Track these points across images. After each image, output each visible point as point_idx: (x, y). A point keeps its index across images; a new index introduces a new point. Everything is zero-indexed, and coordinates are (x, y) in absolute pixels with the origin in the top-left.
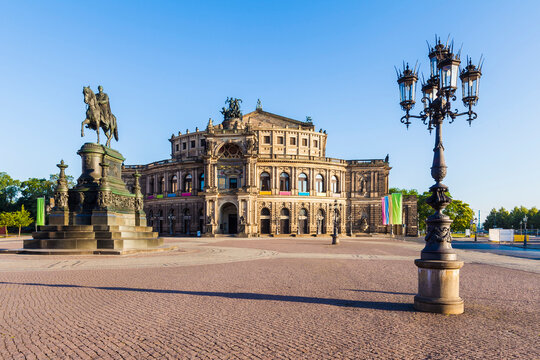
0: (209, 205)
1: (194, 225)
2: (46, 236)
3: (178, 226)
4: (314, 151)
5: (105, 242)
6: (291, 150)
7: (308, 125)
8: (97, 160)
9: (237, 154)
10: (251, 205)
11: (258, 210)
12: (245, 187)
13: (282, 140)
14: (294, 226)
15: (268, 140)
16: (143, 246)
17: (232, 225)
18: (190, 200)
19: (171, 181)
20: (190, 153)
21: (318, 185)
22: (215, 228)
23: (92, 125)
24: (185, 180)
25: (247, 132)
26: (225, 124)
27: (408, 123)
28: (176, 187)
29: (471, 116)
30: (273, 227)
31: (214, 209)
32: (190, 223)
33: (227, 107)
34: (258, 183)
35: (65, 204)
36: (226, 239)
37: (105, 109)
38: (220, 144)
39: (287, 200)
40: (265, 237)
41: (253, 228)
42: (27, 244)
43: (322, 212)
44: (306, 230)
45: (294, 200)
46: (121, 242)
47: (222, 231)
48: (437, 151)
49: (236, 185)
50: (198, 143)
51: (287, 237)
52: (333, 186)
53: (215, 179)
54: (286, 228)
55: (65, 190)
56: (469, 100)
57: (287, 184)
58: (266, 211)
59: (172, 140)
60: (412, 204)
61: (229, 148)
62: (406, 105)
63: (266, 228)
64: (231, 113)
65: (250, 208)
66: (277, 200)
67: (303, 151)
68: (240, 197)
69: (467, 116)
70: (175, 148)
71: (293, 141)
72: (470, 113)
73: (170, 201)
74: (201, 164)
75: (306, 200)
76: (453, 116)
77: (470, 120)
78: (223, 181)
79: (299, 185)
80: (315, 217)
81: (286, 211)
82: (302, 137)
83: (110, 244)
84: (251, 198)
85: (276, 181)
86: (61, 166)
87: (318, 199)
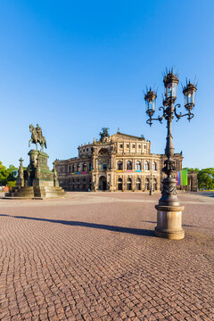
0: (94, 177)
1: (87, 186)
2: (14, 191)
3: (81, 186)
4: (144, 151)
5: (37, 194)
6: (133, 150)
7: (141, 139)
8: (36, 157)
9: (107, 153)
10: (113, 177)
11: (116, 179)
12: (110, 168)
13: (128, 146)
14: (134, 187)
15: (122, 146)
16: (55, 195)
17: (104, 186)
18: (86, 175)
19: (78, 167)
20: (86, 154)
21: (145, 167)
22: (96, 188)
23: (34, 142)
24: (84, 166)
25: (111, 143)
26: (101, 140)
27: (151, 124)
28: (80, 169)
29: (190, 116)
30: (123, 186)
31: (96, 179)
32: (86, 186)
33: (102, 132)
34: (117, 167)
35: (22, 177)
36: (101, 192)
37: (39, 134)
38: (99, 149)
39: (130, 174)
40: (120, 192)
41: (114, 187)
42: (7, 195)
43: (148, 180)
44: (140, 188)
45: (134, 174)
46: (45, 194)
47: (100, 188)
48: (168, 139)
49: (106, 168)
50: (90, 150)
51: (130, 191)
52: (153, 167)
53: (97, 165)
54: (130, 187)
55: (22, 171)
56: (189, 106)
57: (130, 167)
58: (120, 180)
59: (79, 149)
60: (194, 175)
61: (103, 151)
62: (150, 112)
63: (120, 187)
64: (104, 134)
65: (112, 178)
66: (125, 174)
67: (139, 151)
68: (108, 173)
69: (187, 117)
70: (80, 152)
71: (134, 146)
72: (189, 114)
73: (77, 176)
74: (90, 158)
75: (139, 174)
76: (178, 117)
77: (189, 119)
78: (100, 166)
79: (136, 167)
80: (144, 182)
81: (130, 180)
82: (138, 144)
83: (39, 195)
84: (113, 174)
85: (125, 166)
86: (21, 161)
87: (145, 173)
